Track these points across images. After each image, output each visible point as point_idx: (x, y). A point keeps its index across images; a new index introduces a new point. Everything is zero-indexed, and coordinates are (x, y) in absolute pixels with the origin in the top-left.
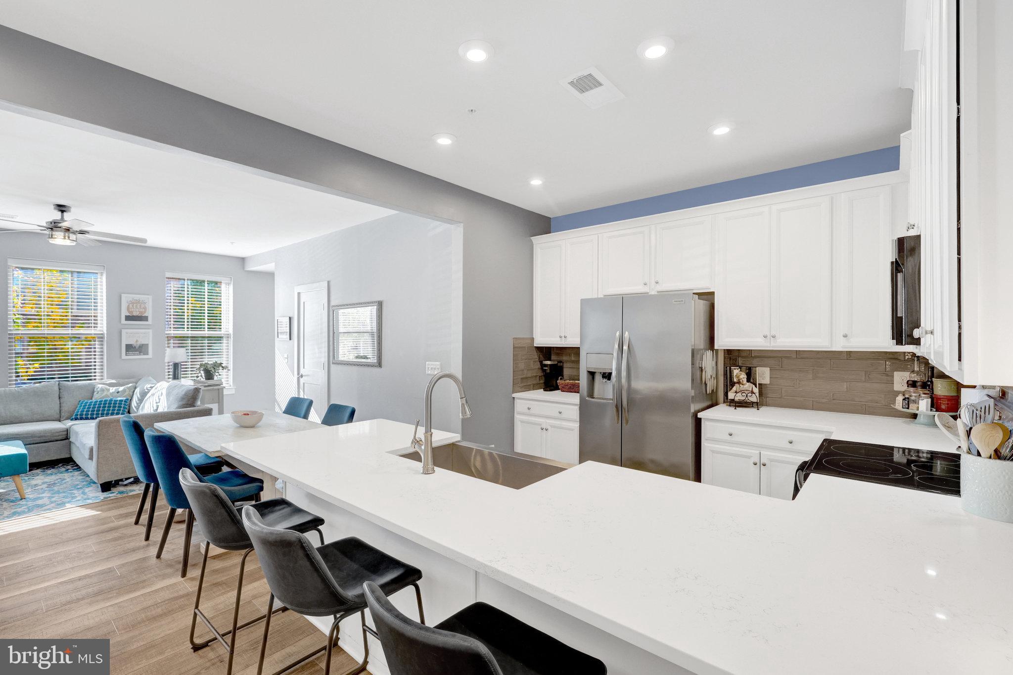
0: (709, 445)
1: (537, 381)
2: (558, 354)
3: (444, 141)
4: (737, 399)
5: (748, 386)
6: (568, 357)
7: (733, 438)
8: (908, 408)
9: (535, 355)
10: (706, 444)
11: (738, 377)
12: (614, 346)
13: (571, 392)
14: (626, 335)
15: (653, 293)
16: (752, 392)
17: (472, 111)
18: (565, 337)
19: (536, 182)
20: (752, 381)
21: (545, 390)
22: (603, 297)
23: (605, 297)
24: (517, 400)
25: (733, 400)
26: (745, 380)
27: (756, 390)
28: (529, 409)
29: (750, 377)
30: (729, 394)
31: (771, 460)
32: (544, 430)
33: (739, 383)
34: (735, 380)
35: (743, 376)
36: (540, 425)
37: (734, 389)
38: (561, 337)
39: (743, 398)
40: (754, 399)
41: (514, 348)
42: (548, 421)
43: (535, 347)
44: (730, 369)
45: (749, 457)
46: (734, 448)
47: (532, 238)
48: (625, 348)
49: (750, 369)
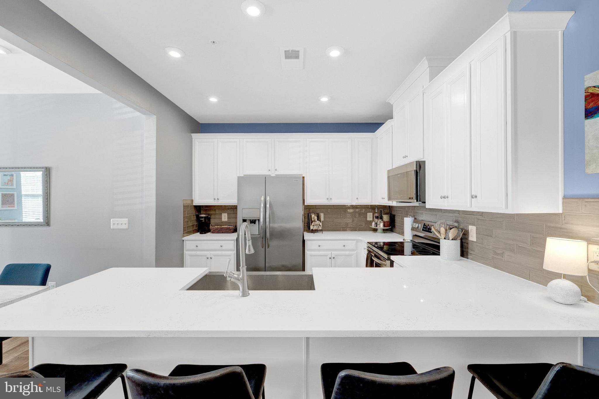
0: (309, 253)
1: (195, 228)
2: (206, 210)
3: (175, 54)
4: (314, 229)
5: (318, 222)
6: (214, 212)
7: (321, 248)
8: (377, 227)
9: (193, 212)
10: (308, 253)
11: (314, 218)
12: (261, 205)
13: (220, 233)
14: (268, 198)
15: (273, 175)
16: (320, 225)
17: (214, 42)
18: (218, 199)
19: (213, 100)
20: (319, 220)
21: (201, 233)
22: (243, 176)
23: (245, 176)
24: (186, 242)
25: (313, 229)
26: (317, 220)
27: (321, 224)
28: (197, 246)
29: (319, 218)
30: (311, 227)
31: (336, 255)
32: (209, 258)
33: (314, 221)
34: (313, 220)
35: (316, 218)
36: (206, 256)
37: (313, 224)
38: (215, 199)
39: (317, 228)
40: (320, 228)
41: (184, 206)
42: (211, 253)
43: (194, 206)
44: (311, 215)
45: (327, 256)
46: (320, 253)
47: (192, 134)
48: (268, 206)
49: (318, 214)
